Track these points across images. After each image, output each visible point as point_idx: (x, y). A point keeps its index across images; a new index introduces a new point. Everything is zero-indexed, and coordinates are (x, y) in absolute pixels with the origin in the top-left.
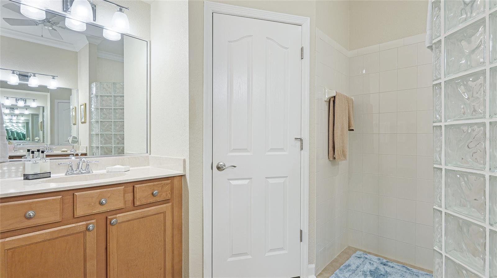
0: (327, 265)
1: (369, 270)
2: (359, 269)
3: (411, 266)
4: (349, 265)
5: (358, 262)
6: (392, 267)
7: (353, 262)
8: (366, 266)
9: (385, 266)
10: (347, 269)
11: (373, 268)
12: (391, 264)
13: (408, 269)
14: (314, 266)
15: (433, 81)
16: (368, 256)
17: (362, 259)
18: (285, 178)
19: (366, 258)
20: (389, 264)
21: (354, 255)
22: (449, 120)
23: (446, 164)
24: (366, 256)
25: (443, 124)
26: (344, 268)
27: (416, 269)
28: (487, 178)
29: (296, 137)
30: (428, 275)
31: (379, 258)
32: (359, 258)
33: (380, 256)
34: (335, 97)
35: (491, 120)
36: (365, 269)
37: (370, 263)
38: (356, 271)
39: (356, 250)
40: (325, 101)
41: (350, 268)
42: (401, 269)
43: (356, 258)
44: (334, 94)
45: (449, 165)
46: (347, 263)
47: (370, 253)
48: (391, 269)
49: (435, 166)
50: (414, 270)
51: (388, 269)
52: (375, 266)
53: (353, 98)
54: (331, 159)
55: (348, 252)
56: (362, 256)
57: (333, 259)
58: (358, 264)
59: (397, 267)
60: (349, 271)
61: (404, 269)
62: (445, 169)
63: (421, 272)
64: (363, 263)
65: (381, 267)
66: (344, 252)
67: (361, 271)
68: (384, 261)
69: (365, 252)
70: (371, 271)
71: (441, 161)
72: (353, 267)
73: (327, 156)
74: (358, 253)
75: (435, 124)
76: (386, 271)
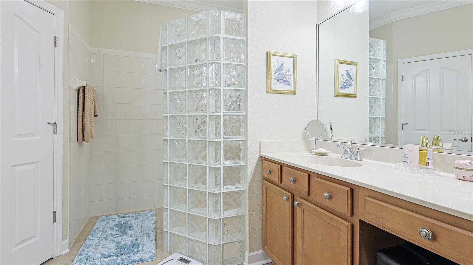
0: (76, 238)
1: (113, 225)
2: (106, 228)
3: (140, 211)
4: (97, 229)
5: (103, 224)
6: (129, 217)
7: (99, 225)
8: (110, 224)
9: (124, 218)
10: (97, 232)
11: (116, 223)
12: (128, 215)
13: (139, 214)
14: (68, 241)
15: (163, 91)
16: (110, 217)
17: (106, 221)
18: (36, 164)
19: (109, 219)
20: (126, 215)
21: (98, 221)
22: (171, 113)
23: (170, 137)
24: (108, 218)
25: (168, 115)
26: (93, 232)
27: (143, 211)
28: (187, 141)
29: (49, 122)
30: (150, 212)
31: (118, 215)
32: (103, 221)
33: (118, 214)
34: (84, 87)
35: (188, 115)
36: (111, 225)
37: (113, 221)
38: (104, 231)
39: (98, 218)
40: (75, 89)
41: (98, 230)
42: (135, 215)
43: (101, 222)
44: (85, 85)
45: (171, 137)
46: (95, 228)
47: (110, 215)
48: (129, 218)
49: (164, 138)
50: (143, 213)
51: (126, 219)
52: (117, 220)
53: (96, 89)
54: (80, 141)
55: (92, 221)
56: (105, 219)
57: (80, 231)
58: (104, 225)
59: (132, 215)
60: (99, 232)
61: (137, 215)
62: (169, 139)
63: (146, 212)
64: (108, 223)
65: (122, 220)
66: (89, 223)
67: (108, 228)
68: (123, 215)
69: (105, 216)
70: (115, 225)
71: (167, 135)
72: (101, 228)
73: (77, 139)
74: (101, 218)
75: (164, 115)
76: (126, 220)
